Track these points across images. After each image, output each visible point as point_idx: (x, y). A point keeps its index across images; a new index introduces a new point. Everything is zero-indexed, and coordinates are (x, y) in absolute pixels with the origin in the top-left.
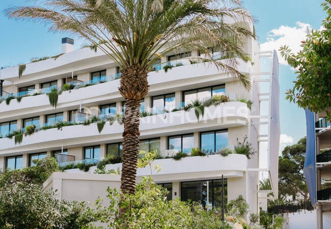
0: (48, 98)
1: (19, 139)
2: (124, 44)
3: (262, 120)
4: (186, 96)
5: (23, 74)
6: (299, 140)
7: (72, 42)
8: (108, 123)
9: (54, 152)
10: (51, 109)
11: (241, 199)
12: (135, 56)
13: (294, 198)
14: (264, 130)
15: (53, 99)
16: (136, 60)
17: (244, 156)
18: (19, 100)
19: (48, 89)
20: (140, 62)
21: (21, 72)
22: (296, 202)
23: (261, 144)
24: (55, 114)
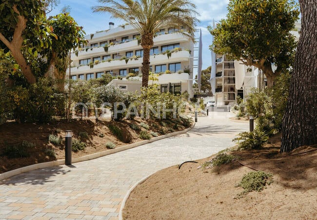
0: (104, 49)
1: (92, 66)
2: (143, 24)
3: (194, 59)
4: (163, 48)
5: (93, 38)
6: (208, 67)
7: (113, 24)
8: (130, 60)
9: (107, 72)
10: (105, 53)
11: (186, 92)
12: (148, 29)
13: (204, 92)
14: (196, 63)
15: (106, 49)
16: (148, 31)
17: (188, 74)
18: (92, 49)
19: (103, 45)
20: (150, 32)
21: (91, 38)
22: (205, 94)
23: (194, 69)
24: (107, 56)
